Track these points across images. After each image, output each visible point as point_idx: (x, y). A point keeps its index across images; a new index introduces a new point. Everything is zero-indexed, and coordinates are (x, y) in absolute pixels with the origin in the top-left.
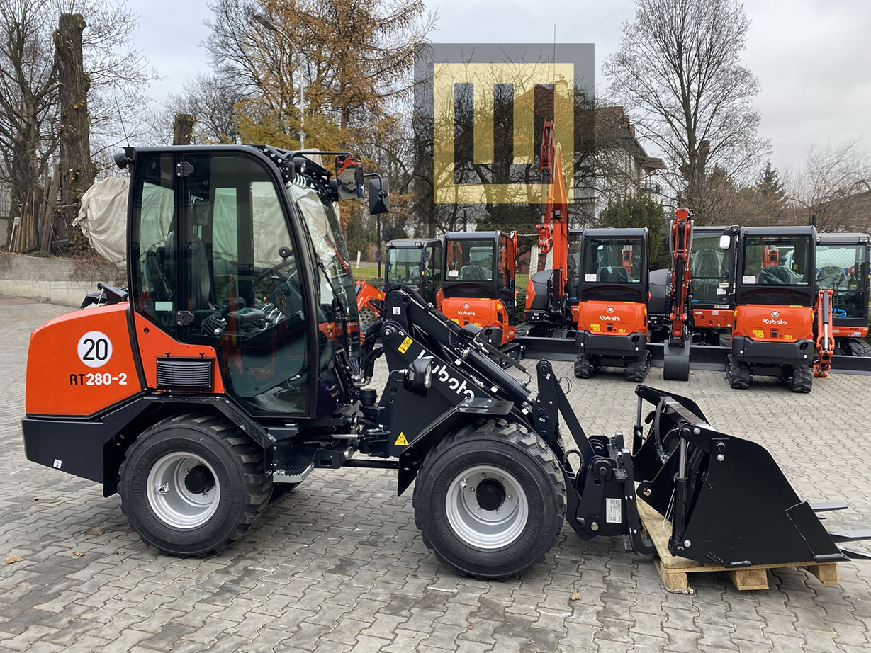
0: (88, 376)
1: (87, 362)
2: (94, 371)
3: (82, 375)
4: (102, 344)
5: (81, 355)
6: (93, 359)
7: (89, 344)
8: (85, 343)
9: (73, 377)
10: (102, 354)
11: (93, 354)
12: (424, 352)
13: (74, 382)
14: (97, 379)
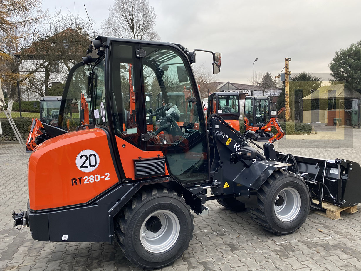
0: (84, 178)
1: (83, 170)
2: (89, 174)
3: (80, 179)
4: (93, 158)
5: (79, 166)
6: (87, 167)
7: (84, 158)
8: (81, 158)
9: (74, 180)
10: (93, 163)
11: (87, 164)
12: (236, 144)
13: (74, 184)
14: (91, 179)
